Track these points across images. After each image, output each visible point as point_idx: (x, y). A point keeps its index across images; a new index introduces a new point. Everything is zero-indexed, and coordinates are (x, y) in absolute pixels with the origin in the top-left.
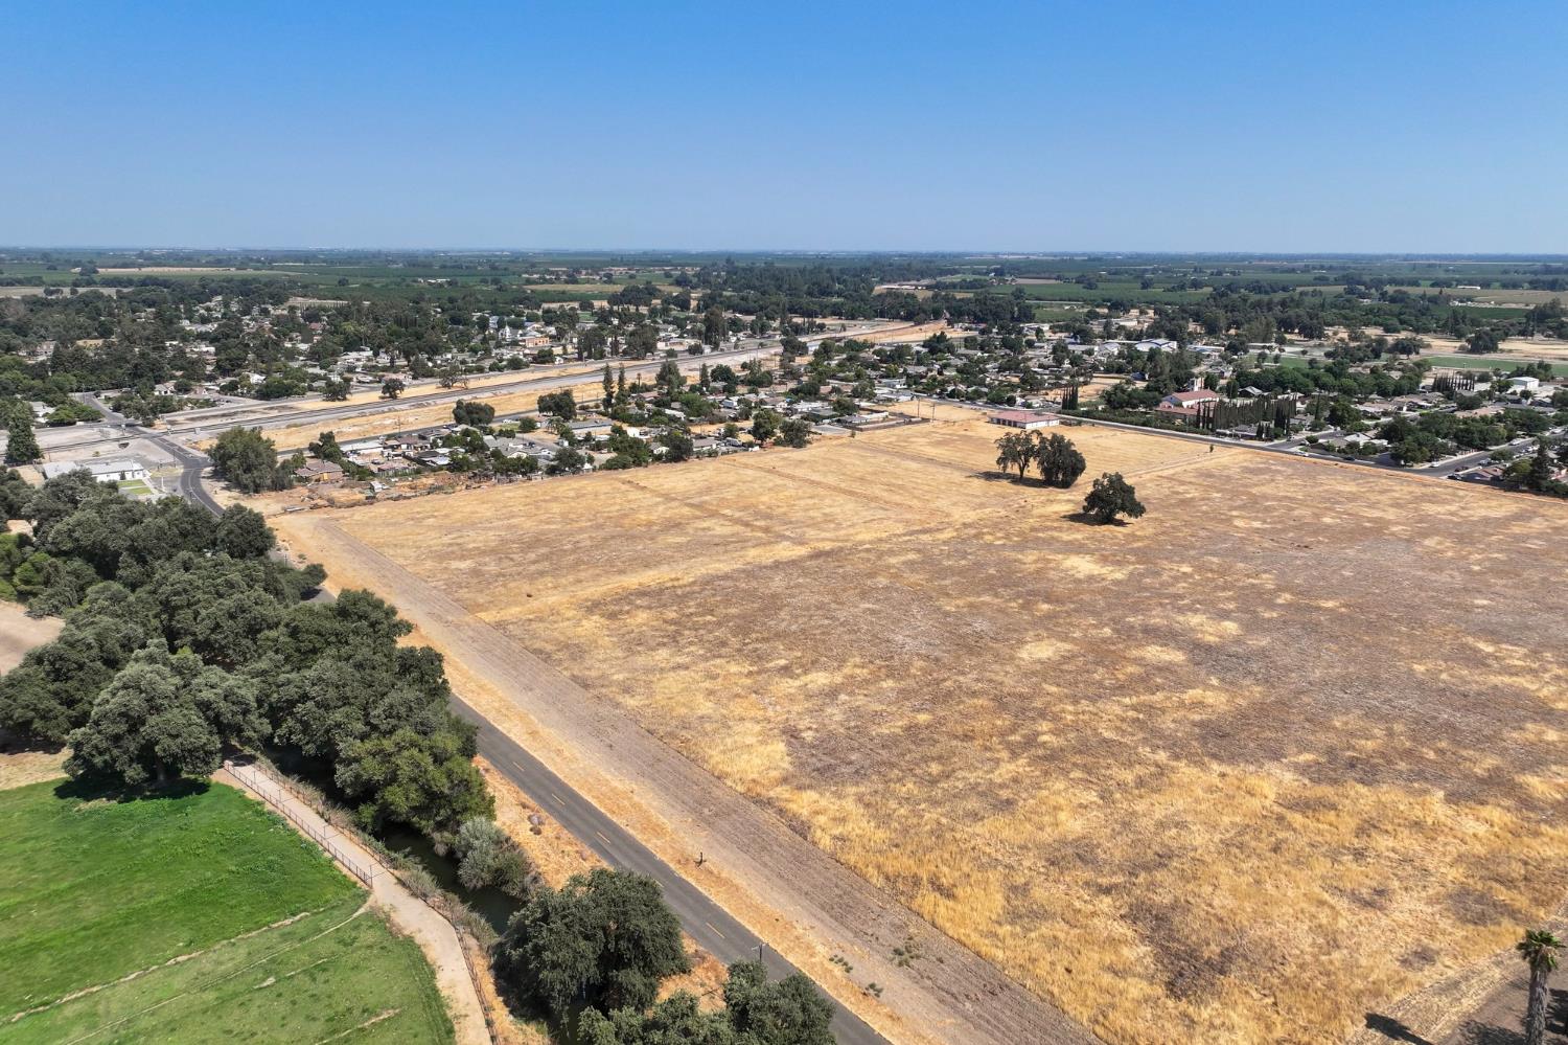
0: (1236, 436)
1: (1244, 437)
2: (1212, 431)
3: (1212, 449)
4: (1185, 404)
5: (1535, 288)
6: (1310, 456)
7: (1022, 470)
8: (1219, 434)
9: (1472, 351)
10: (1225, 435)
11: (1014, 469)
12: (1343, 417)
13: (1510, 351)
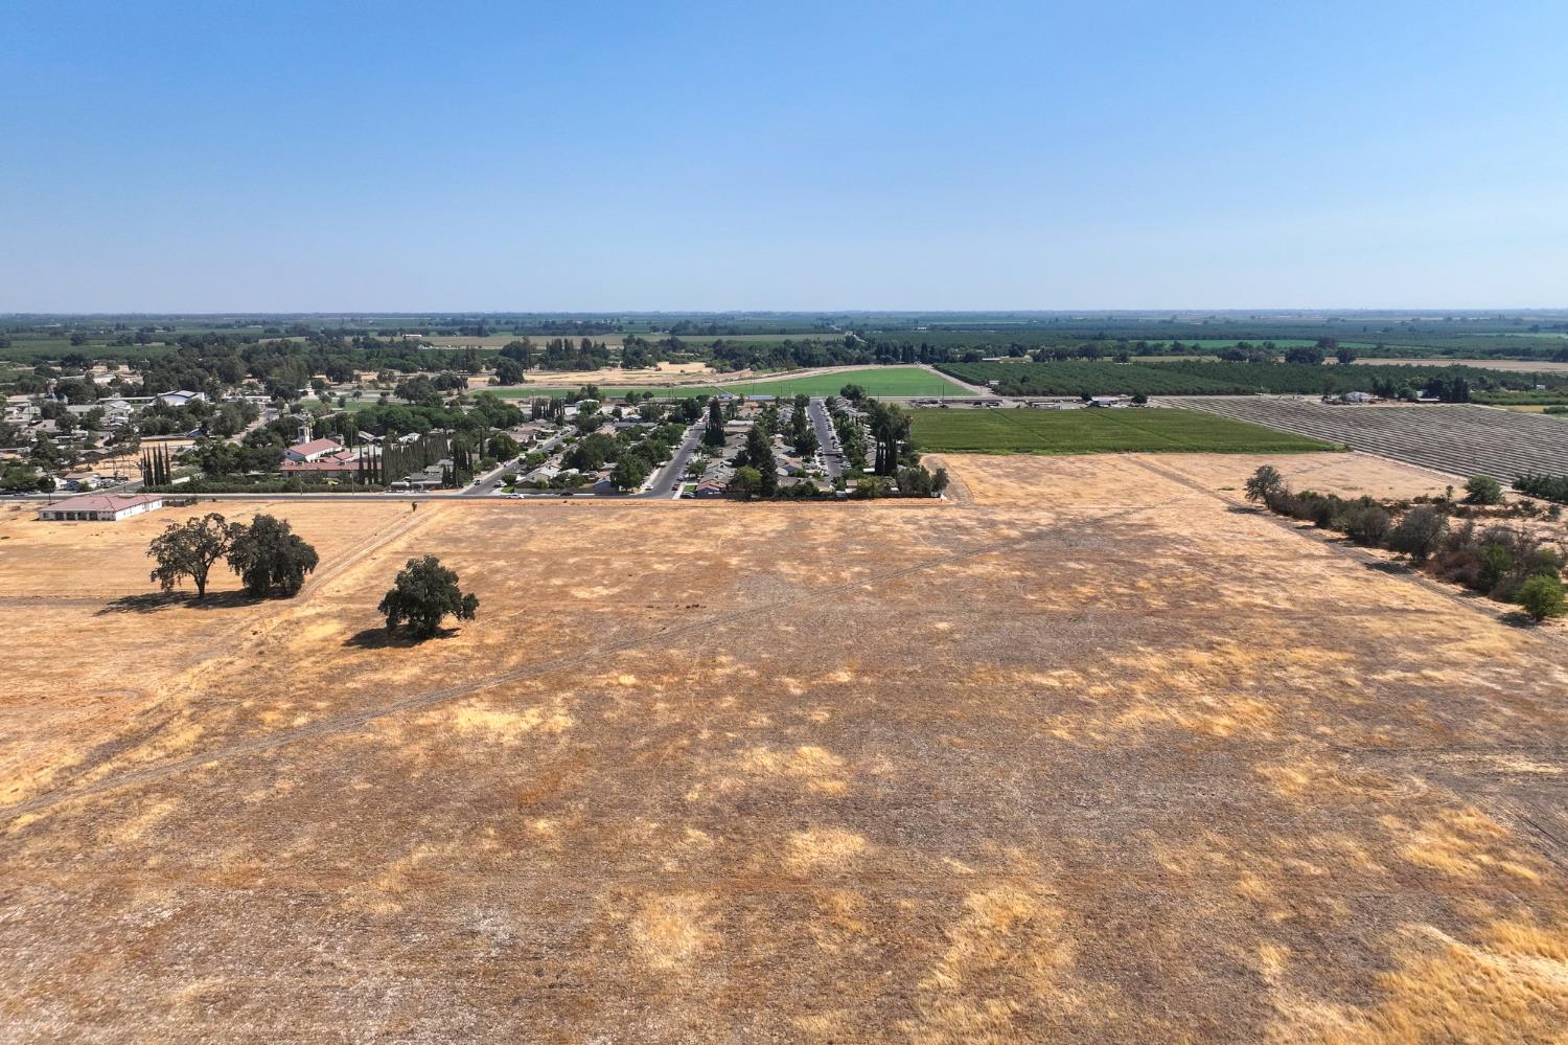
0: (417, 487)
1: (428, 487)
2: (385, 485)
3: (414, 507)
4: (309, 458)
5: (466, 335)
6: (525, 498)
7: (201, 583)
8: (395, 488)
9: (502, 383)
10: (404, 488)
11: (187, 583)
12: (507, 451)
13: (533, 381)
